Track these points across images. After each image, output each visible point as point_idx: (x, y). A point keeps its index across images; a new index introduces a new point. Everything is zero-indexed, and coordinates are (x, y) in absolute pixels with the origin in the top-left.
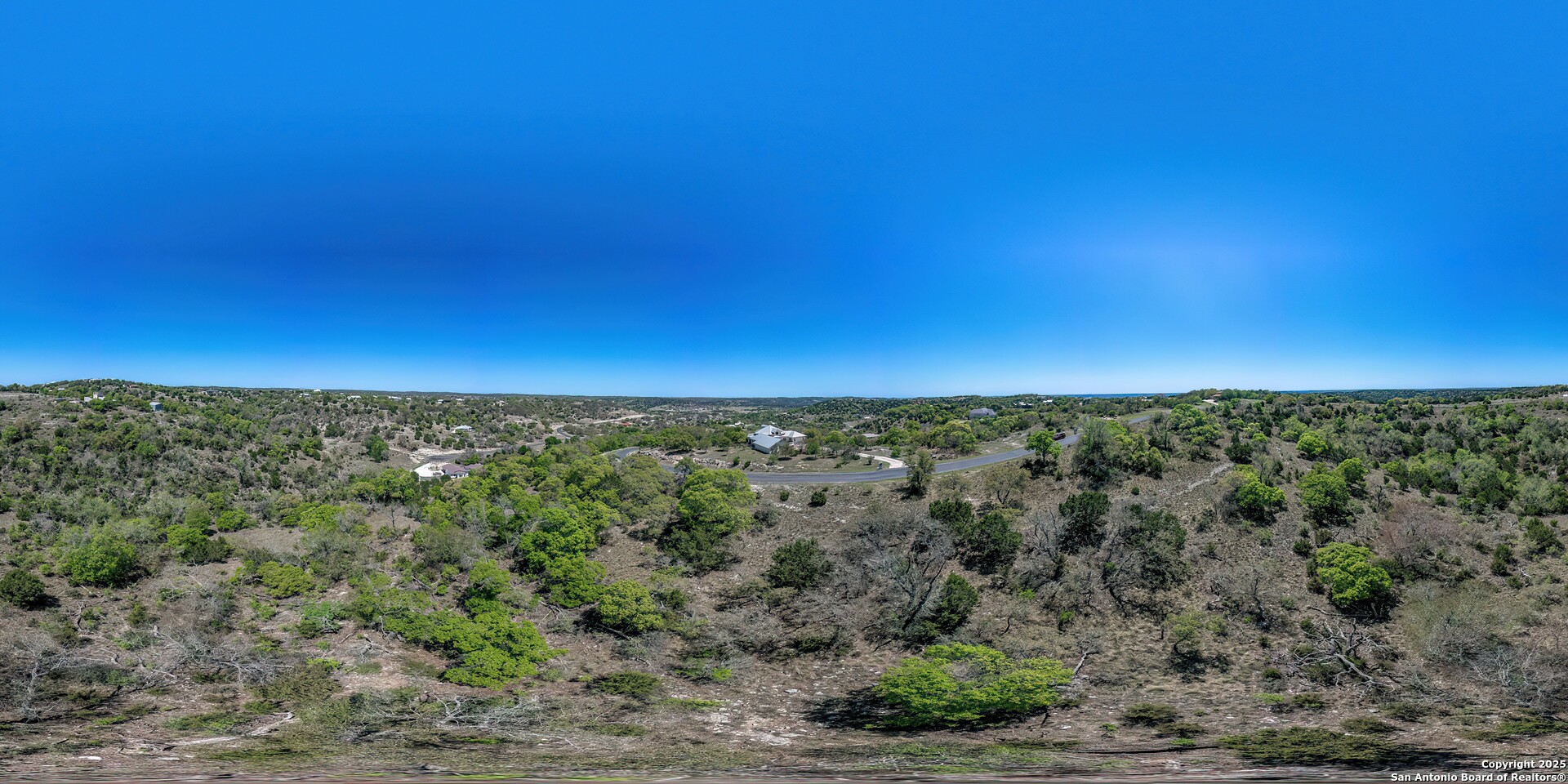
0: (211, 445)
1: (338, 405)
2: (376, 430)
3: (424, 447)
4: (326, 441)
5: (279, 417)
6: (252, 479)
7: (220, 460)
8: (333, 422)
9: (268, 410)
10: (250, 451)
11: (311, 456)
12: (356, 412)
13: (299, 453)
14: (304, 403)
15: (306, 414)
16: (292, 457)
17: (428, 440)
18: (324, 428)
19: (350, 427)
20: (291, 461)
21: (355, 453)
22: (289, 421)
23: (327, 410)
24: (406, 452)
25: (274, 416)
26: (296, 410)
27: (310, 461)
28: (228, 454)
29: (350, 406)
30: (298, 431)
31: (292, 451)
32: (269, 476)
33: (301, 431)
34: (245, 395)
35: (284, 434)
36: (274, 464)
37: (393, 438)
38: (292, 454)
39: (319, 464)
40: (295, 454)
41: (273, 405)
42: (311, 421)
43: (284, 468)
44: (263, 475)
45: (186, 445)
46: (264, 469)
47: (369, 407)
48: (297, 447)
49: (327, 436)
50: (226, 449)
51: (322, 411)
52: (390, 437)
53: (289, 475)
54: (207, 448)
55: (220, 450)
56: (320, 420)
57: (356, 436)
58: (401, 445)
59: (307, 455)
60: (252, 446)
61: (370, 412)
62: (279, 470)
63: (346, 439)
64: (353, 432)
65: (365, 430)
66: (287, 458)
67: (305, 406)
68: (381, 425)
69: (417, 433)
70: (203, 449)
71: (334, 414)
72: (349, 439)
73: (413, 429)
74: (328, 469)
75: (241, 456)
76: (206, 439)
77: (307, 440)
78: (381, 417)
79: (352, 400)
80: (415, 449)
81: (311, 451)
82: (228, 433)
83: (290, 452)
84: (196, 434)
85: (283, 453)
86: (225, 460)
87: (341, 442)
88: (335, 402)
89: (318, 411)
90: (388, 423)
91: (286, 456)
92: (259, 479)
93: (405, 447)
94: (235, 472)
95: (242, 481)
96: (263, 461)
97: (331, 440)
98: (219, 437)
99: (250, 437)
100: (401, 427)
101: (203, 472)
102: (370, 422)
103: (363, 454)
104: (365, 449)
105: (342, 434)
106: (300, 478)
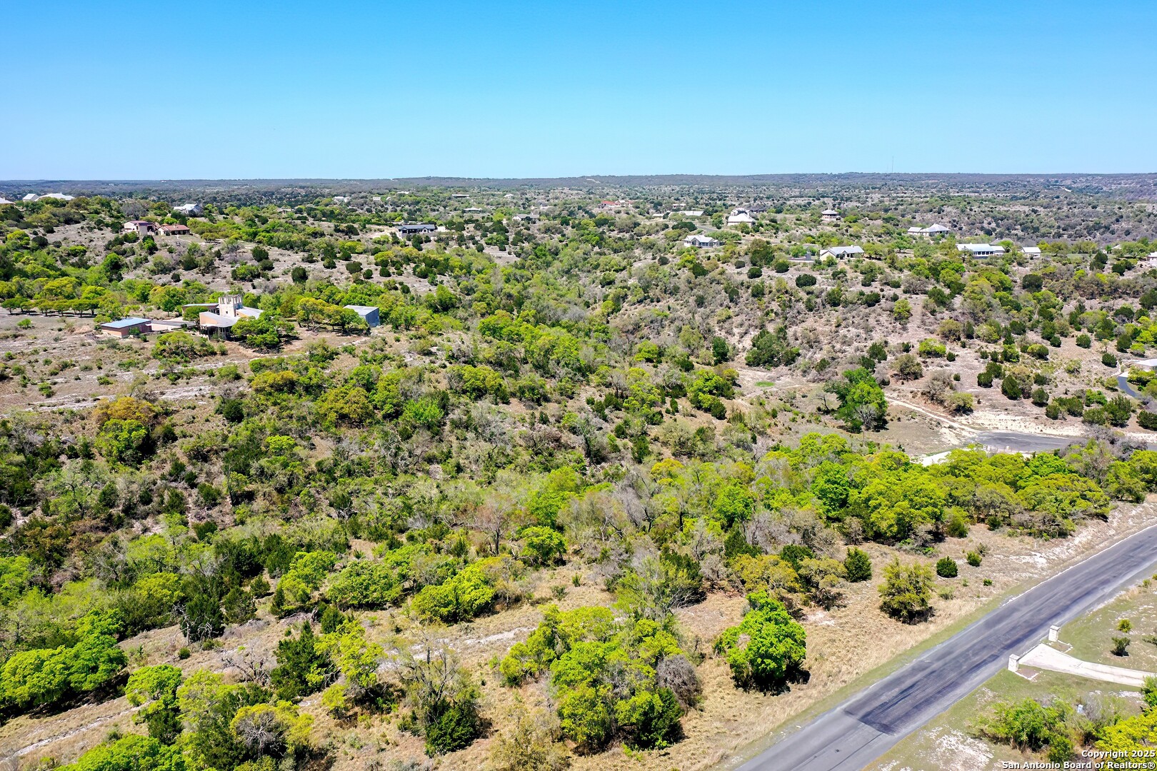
0: (520, 393)
1: (790, 278)
2: (878, 353)
3: (993, 407)
4: (750, 378)
5: (631, 312)
6: (604, 449)
7: (544, 420)
8: (771, 328)
9: (599, 290)
10: (590, 402)
11: (707, 410)
12: (834, 301)
13: (683, 404)
14: (699, 271)
15: (700, 302)
16: (668, 412)
17: (1013, 392)
18: (747, 342)
19: (812, 343)
20: (666, 418)
21: (812, 408)
22: (657, 324)
23: (758, 293)
24: (937, 413)
25: (616, 310)
26: (674, 291)
27: (704, 419)
28: (551, 409)
29: (824, 283)
30: (680, 350)
31: (668, 400)
32: (630, 444)
33: (687, 351)
34: (520, 238)
35: (649, 360)
36: (637, 424)
37: (917, 376)
38: (668, 405)
39: (720, 425)
40: (673, 404)
41: (613, 275)
42: (713, 322)
43: (654, 431)
44: (619, 442)
45: (478, 397)
46: (620, 433)
47: (876, 287)
48: (677, 391)
49: (754, 363)
50: (547, 400)
51: (745, 295)
52: (908, 373)
53: (665, 444)
54: (514, 401)
55: (538, 402)
56: (737, 320)
57: (823, 365)
58: (932, 397)
59: (699, 408)
60: (589, 392)
61: (873, 301)
62: (645, 433)
63: (799, 372)
64: (819, 356)
65: (850, 350)
66: (660, 413)
67: (700, 279)
68: (894, 341)
69: (990, 368)
70: (508, 403)
71: (775, 306)
72: (805, 372)
73: (984, 356)
74: (737, 436)
75: (578, 409)
76: (508, 384)
77: (704, 372)
78: (902, 317)
79: (831, 263)
80: (963, 410)
81: (707, 399)
82: (540, 367)
83: (664, 402)
84: (489, 375)
85: (653, 404)
86: (552, 420)
87: (785, 380)
88: (783, 268)
89: (733, 295)
90: (916, 335)
91: (658, 409)
92: (616, 449)
93: (941, 402)
94: (577, 441)
95: (588, 454)
96: (618, 418)
97: (761, 374)
98: (529, 376)
99: (584, 371)
100: (949, 348)
101: (522, 442)
102: (869, 330)
103: (827, 412)
104: (833, 401)
105: (790, 360)
106: (684, 449)
